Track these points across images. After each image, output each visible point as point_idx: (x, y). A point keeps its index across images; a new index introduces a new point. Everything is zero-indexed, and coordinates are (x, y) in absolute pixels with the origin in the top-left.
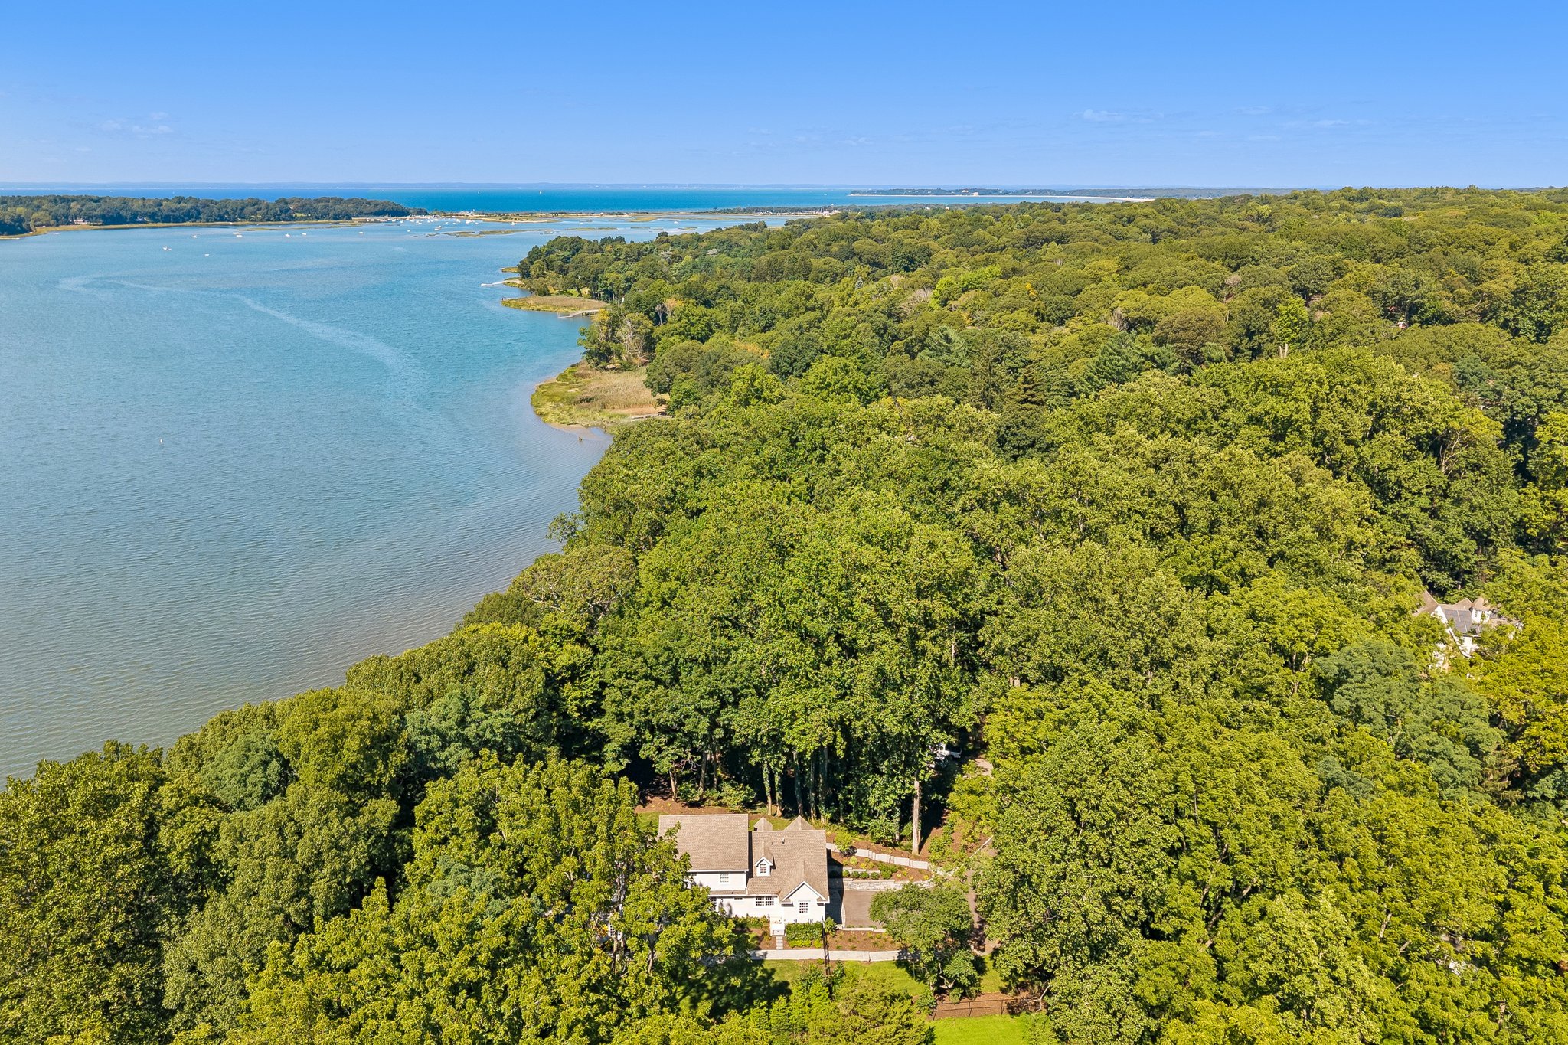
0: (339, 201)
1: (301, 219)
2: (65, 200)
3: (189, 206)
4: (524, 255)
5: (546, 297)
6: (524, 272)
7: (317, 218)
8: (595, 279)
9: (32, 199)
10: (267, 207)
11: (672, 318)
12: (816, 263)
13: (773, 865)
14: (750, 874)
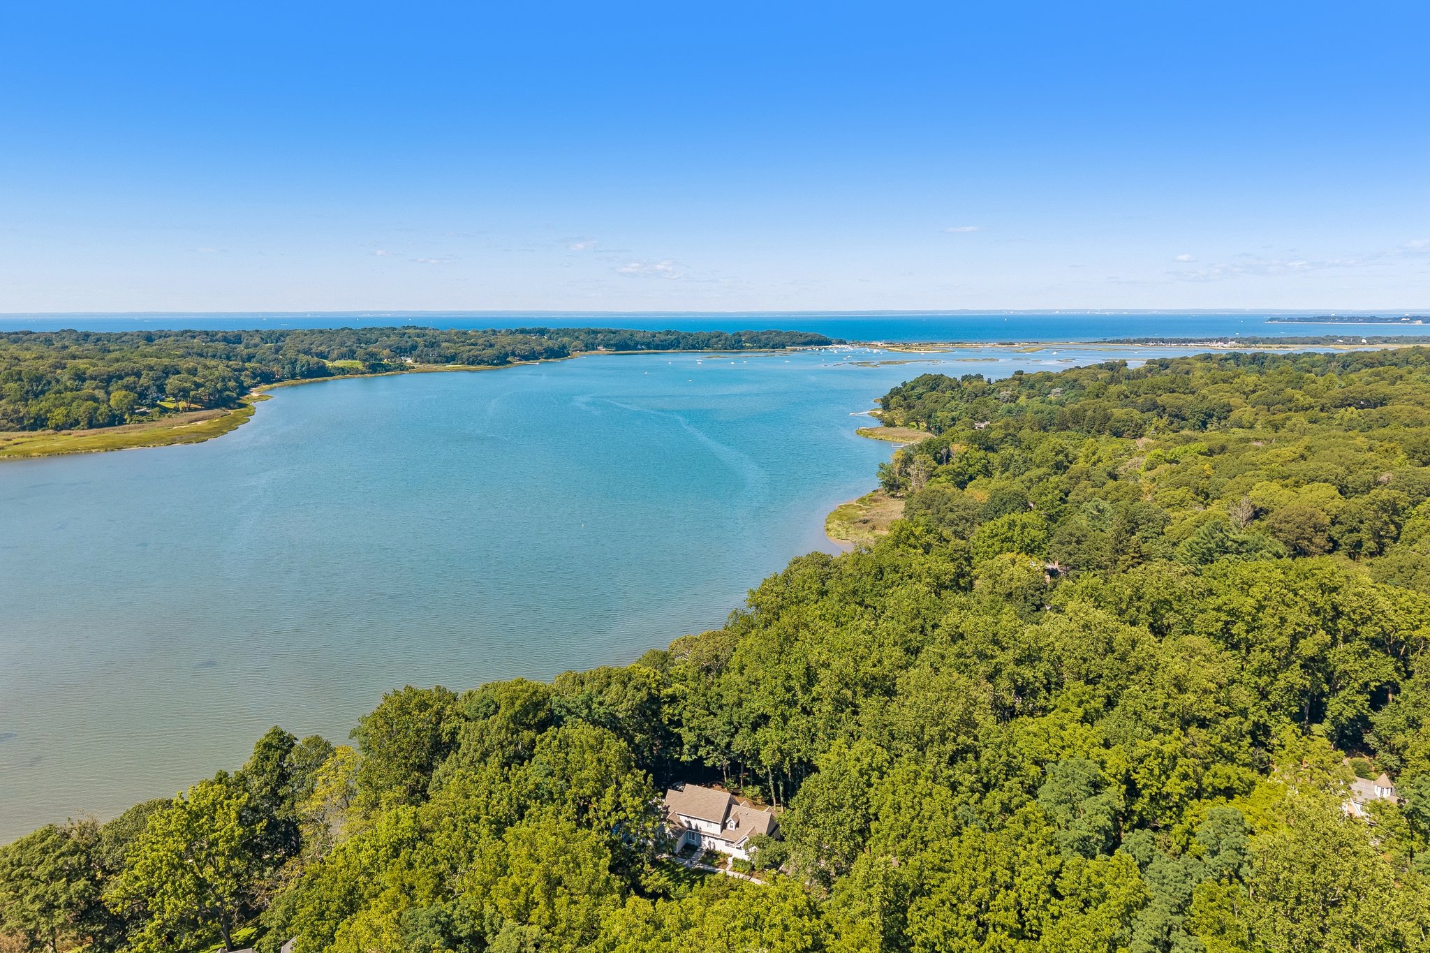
0: (779, 333)
1: (749, 348)
2: (595, 332)
3: (673, 337)
4: (887, 392)
5: (892, 429)
6: (886, 405)
7: (760, 348)
8: (930, 416)
9: (575, 331)
10: (726, 339)
11: (954, 459)
12: (1119, 413)
13: (737, 825)
14: (724, 826)
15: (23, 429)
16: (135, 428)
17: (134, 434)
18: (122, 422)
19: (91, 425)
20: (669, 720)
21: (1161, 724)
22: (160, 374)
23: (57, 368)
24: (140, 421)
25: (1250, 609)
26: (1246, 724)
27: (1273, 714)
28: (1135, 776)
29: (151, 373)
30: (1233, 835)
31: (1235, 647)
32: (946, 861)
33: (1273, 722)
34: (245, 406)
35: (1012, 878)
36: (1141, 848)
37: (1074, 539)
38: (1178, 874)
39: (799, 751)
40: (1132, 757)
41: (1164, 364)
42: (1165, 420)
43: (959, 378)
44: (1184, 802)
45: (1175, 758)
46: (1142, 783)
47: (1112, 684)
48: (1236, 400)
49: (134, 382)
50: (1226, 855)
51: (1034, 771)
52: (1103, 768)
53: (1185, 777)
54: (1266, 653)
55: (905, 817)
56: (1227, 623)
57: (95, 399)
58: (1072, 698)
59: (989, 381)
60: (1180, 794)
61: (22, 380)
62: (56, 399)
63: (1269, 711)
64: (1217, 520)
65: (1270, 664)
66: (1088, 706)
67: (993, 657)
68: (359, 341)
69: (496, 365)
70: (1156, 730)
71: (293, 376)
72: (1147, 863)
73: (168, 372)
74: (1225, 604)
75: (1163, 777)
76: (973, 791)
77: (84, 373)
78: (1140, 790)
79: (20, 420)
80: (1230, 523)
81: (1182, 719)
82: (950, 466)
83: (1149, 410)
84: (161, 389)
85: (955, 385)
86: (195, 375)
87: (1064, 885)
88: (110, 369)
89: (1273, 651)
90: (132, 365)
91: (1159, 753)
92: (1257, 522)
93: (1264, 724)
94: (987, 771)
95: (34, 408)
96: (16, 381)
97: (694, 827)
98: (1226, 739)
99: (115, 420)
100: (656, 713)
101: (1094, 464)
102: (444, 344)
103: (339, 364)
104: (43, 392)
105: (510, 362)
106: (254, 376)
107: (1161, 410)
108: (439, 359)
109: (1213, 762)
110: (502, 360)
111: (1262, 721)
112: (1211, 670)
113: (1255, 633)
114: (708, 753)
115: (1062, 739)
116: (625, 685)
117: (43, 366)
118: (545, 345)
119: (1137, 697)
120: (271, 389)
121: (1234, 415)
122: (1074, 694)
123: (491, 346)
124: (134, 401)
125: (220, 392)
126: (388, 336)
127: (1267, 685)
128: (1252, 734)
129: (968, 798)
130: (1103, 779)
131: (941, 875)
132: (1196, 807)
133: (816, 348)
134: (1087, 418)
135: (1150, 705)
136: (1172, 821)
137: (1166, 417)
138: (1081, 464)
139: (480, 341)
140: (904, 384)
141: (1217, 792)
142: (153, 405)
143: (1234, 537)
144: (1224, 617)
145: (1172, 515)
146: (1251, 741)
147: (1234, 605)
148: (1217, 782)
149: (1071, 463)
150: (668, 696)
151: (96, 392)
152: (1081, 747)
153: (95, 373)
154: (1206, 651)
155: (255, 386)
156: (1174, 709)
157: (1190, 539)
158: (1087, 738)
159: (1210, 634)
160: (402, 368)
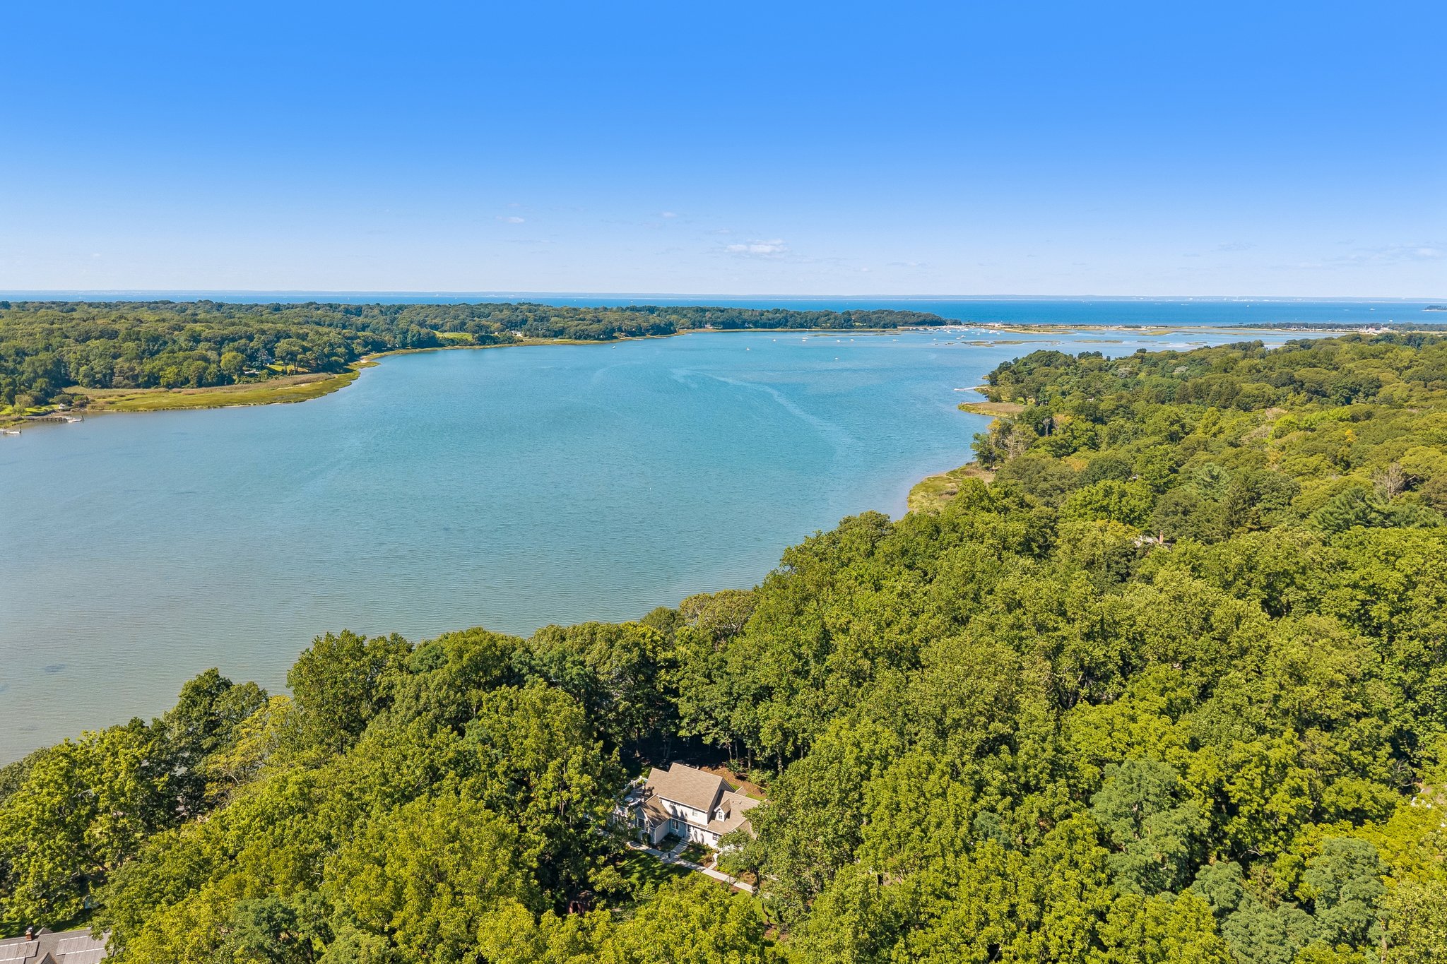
1: (858, 327)
3: (781, 316)
5: (997, 404)
6: (993, 381)
7: (871, 327)
8: (1039, 390)
10: (835, 318)
11: (1058, 430)
12: (1248, 388)
13: (728, 816)
14: (712, 816)
15: (138, 386)
16: (242, 388)
17: (240, 393)
18: (231, 382)
19: (200, 384)
20: (665, 687)
21: (1269, 723)
22: (272, 338)
23: (175, 329)
24: (247, 382)
25: (1397, 586)
26: (1386, 729)
27: (1421, 718)
28: (1228, 787)
29: (263, 337)
30: (1360, 879)
31: (1376, 632)
32: (950, 885)
33: (1421, 729)
34: (351, 371)
35: (1040, 915)
36: (1223, 888)
37: (1180, 509)
38: (1273, 932)
39: (804, 731)
40: (1225, 763)
41: (1305, 345)
42: (1303, 396)
43: (1076, 356)
44: (1295, 825)
45: (1285, 766)
46: (1238, 797)
47: (1207, 670)
48: (1386, 375)
49: (245, 345)
50: (1346, 907)
51: (1089, 772)
52: (1184, 775)
53: (1297, 792)
54: (1416, 642)
55: (903, 823)
56: (1364, 603)
57: (206, 359)
58: (1153, 684)
59: (1108, 359)
60: (1289, 815)
61: (140, 340)
62: (168, 358)
63: (1416, 715)
64: (1358, 486)
65: (1419, 656)
66: (1173, 695)
67: (1056, 629)
68: (473, 315)
69: (602, 340)
70: (1261, 730)
71: (404, 346)
72: (1231, 911)
73: (279, 336)
74: (1364, 579)
75: (1267, 792)
76: (1004, 794)
77: (200, 335)
78: (1237, 805)
79: (135, 377)
80: (1375, 492)
81: (1299, 719)
82: (1053, 437)
83: (1284, 385)
84: (271, 353)
85: (1069, 362)
86: (304, 339)
87: (1109, 932)
88: (224, 332)
89: (1425, 639)
90: (246, 328)
91: (1263, 759)
92: (1407, 493)
93: (1408, 731)
94: (1026, 768)
95: (148, 366)
96: (134, 340)
97: (679, 815)
98: (1357, 746)
99: (223, 380)
100: (650, 679)
101: (1215, 435)
102: (553, 319)
103: (447, 335)
104: (158, 352)
105: (616, 338)
106: (366, 344)
107: (1299, 386)
108: (548, 333)
109: (1338, 775)
110: (608, 335)
111: (1406, 727)
112: (1339, 657)
113: (1402, 616)
114: (708, 728)
115: (1130, 734)
116: (611, 644)
117: (162, 328)
118: (652, 321)
119: (1238, 686)
120: (382, 357)
121: (1384, 392)
122: (1156, 679)
123: (599, 321)
124: (243, 362)
125: (328, 356)
126: (501, 311)
127: (1414, 682)
128: (1393, 741)
129: (997, 802)
130: (1183, 788)
131: (944, 902)
132: (1312, 833)
133: (930, 329)
134: (1212, 393)
135: (1255, 697)
136: (1277, 849)
137: (1303, 393)
138: (1200, 434)
139: (588, 317)
140: (1016, 360)
141: (1342, 814)
142: (261, 368)
143: (1379, 507)
144: (1361, 595)
145: (1303, 485)
146: (1391, 750)
147: (1376, 580)
148: (1342, 802)
149: (1187, 434)
150: (665, 660)
151: (209, 353)
152: (1155, 744)
153: (209, 336)
154: (1336, 634)
155: (366, 354)
156: (1287, 705)
157: (1322, 510)
158: (1164, 734)
159: (1341, 616)
160: (511, 341)
